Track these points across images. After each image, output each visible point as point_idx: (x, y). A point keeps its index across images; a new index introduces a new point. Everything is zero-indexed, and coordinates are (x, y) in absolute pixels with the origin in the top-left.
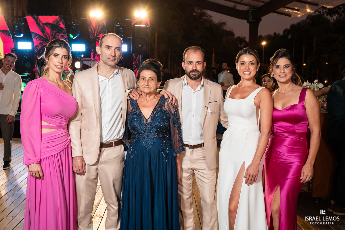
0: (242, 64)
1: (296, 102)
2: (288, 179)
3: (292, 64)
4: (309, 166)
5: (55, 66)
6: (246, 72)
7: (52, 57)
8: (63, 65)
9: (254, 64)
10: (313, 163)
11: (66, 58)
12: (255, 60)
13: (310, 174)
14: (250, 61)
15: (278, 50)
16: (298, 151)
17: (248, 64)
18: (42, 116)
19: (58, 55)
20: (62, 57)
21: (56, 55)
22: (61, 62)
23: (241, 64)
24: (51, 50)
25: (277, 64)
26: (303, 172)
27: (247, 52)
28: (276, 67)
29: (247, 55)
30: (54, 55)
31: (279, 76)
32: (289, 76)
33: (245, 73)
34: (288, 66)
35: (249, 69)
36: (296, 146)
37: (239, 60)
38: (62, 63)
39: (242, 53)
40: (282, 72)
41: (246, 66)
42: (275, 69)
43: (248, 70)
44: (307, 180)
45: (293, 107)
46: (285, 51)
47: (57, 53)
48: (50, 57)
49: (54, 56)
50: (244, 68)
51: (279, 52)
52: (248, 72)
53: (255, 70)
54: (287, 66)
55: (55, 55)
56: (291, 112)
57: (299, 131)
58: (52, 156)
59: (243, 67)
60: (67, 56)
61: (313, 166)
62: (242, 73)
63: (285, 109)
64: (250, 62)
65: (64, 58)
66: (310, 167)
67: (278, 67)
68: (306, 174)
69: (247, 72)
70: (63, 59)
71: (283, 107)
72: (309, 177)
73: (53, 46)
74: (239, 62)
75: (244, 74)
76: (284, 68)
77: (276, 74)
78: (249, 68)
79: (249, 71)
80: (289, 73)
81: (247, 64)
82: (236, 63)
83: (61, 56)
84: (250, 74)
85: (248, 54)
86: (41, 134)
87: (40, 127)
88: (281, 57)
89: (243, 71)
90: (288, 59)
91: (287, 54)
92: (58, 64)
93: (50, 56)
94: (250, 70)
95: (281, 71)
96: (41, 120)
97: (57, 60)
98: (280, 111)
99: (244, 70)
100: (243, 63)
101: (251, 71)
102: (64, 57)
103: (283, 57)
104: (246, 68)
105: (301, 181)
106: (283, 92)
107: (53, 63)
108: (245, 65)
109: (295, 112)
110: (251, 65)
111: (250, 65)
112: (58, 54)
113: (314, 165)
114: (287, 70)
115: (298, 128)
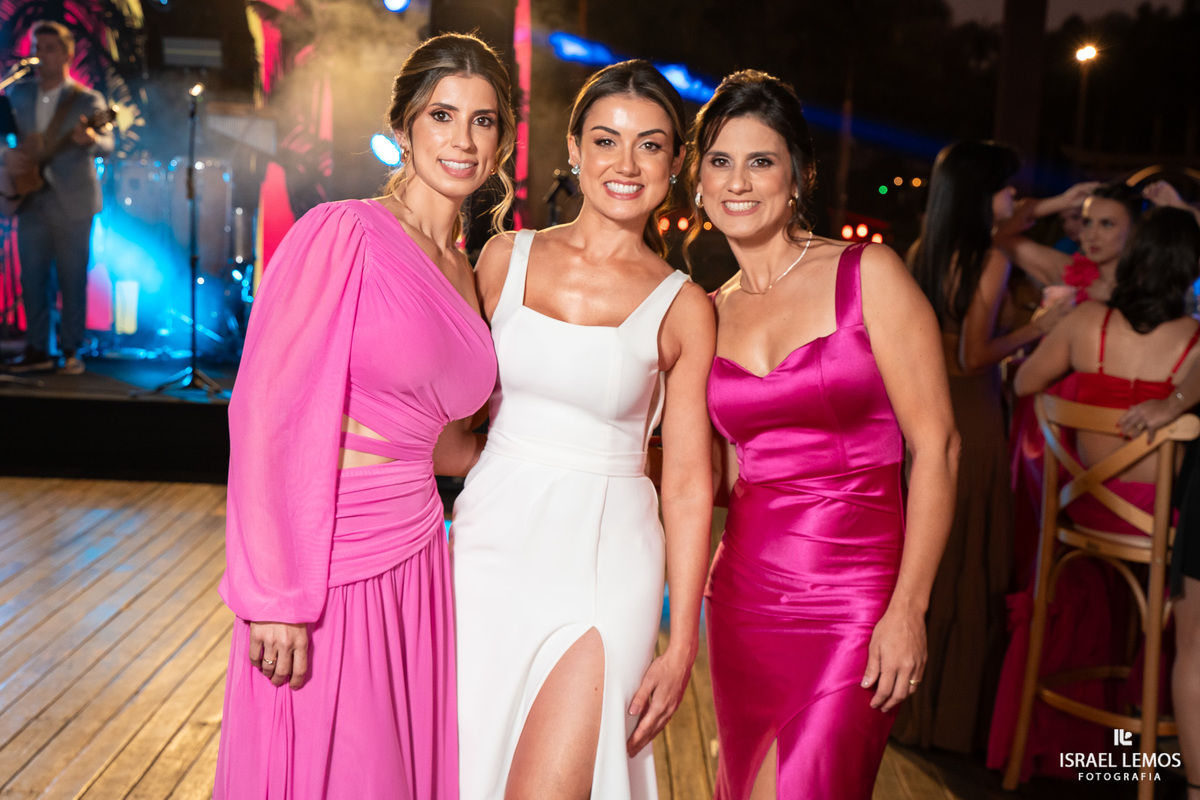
0: (604, 141)
1: (825, 324)
2: (821, 695)
3: (791, 149)
4: (905, 624)
5: (438, 166)
6: (619, 182)
7: (425, 121)
8: (480, 157)
9: (658, 147)
10: (922, 603)
11: (489, 126)
12: (665, 126)
13: (907, 663)
14: (643, 130)
15: (731, 77)
16: (864, 559)
17: (633, 145)
18: (354, 395)
19: (451, 113)
20: (470, 122)
21: (441, 114)
22: (465, 144)
23: (599, 142)
24: (419, 92)
25: (718, 147)
26: (877, 653)
27: (631, 86)
28: (713, 162)
29: (629, 98)
30: (433, 114)
31: (724, 202)
32: (773, 208)
33: (613, 187)
34: (770, 163)
35: (636, 173)
36: (854, 537)
37: (589, 124)
38: (472, 150)
39: (606, 86)
40: (737, 186)
41: (623, 152)
42: (708, 169)
43: (632, 175)
44: (899, 693)
45: (817, 349)
46: (766, 81)
47: (445, 101)
48: (416, 124)
49: (431, 119)
50: (611, 161)
51: (737, 86)
52: (629, 184)
53: (664, 176)
54: (763, 161)
55: (438, 113)
56: (810, 376)
57: (864, 461)
58: (355, 583)
59: (603, 159)
60: (493, 116)
61: (921, 620)
62: (597, 185)
63: (783, 368)
64: (642, 135)
65: (481, 124)
66: (910, 627)
67: (721, 160)
68: (889, 663)
69: (625, 184)
70: (476, 128)
71: (771, 359)
72: (907, 675)
73: (426, 73)
74: (589, 134)
75: (611, 193)
76: (745, 167)
77: (712, 195)
78: (634, 164)
79: (634, 180)
80: (772, 194)
81: (628, 144)
82: (569, 135)
83: (463, 116)
84: (636, 195)
85: (632, 92)
86: (339, 472)
87: (338, 441)
88: (739, 112)
89: (605, 177)
90: (770, 125)
91: (769, 102)
92: (456, 154)
93: (413, 118)
94: (639, 174)
95: (730, 180)
96: (346, 410)
97: (450, 137)
98: (761, 379)
99: (611, 174)
100: (607, 135)
101: (643, 178)
102: (481, 117)
103: (748, 114)
104: (621, 163)
105: (875, 701)
106: (762, 281)
107: (429, 151)
108: (618, 148)
109: (828, 369)
110: (648, 151)
111: (641, 151)
112: (451, 108)
113: (928, 616)
114: (763, 181)
115: (859, 450)
